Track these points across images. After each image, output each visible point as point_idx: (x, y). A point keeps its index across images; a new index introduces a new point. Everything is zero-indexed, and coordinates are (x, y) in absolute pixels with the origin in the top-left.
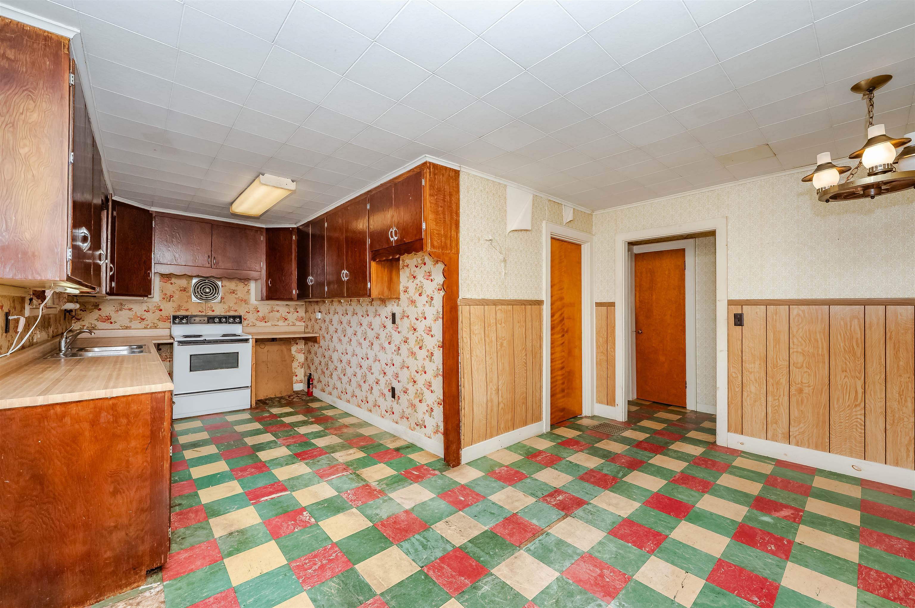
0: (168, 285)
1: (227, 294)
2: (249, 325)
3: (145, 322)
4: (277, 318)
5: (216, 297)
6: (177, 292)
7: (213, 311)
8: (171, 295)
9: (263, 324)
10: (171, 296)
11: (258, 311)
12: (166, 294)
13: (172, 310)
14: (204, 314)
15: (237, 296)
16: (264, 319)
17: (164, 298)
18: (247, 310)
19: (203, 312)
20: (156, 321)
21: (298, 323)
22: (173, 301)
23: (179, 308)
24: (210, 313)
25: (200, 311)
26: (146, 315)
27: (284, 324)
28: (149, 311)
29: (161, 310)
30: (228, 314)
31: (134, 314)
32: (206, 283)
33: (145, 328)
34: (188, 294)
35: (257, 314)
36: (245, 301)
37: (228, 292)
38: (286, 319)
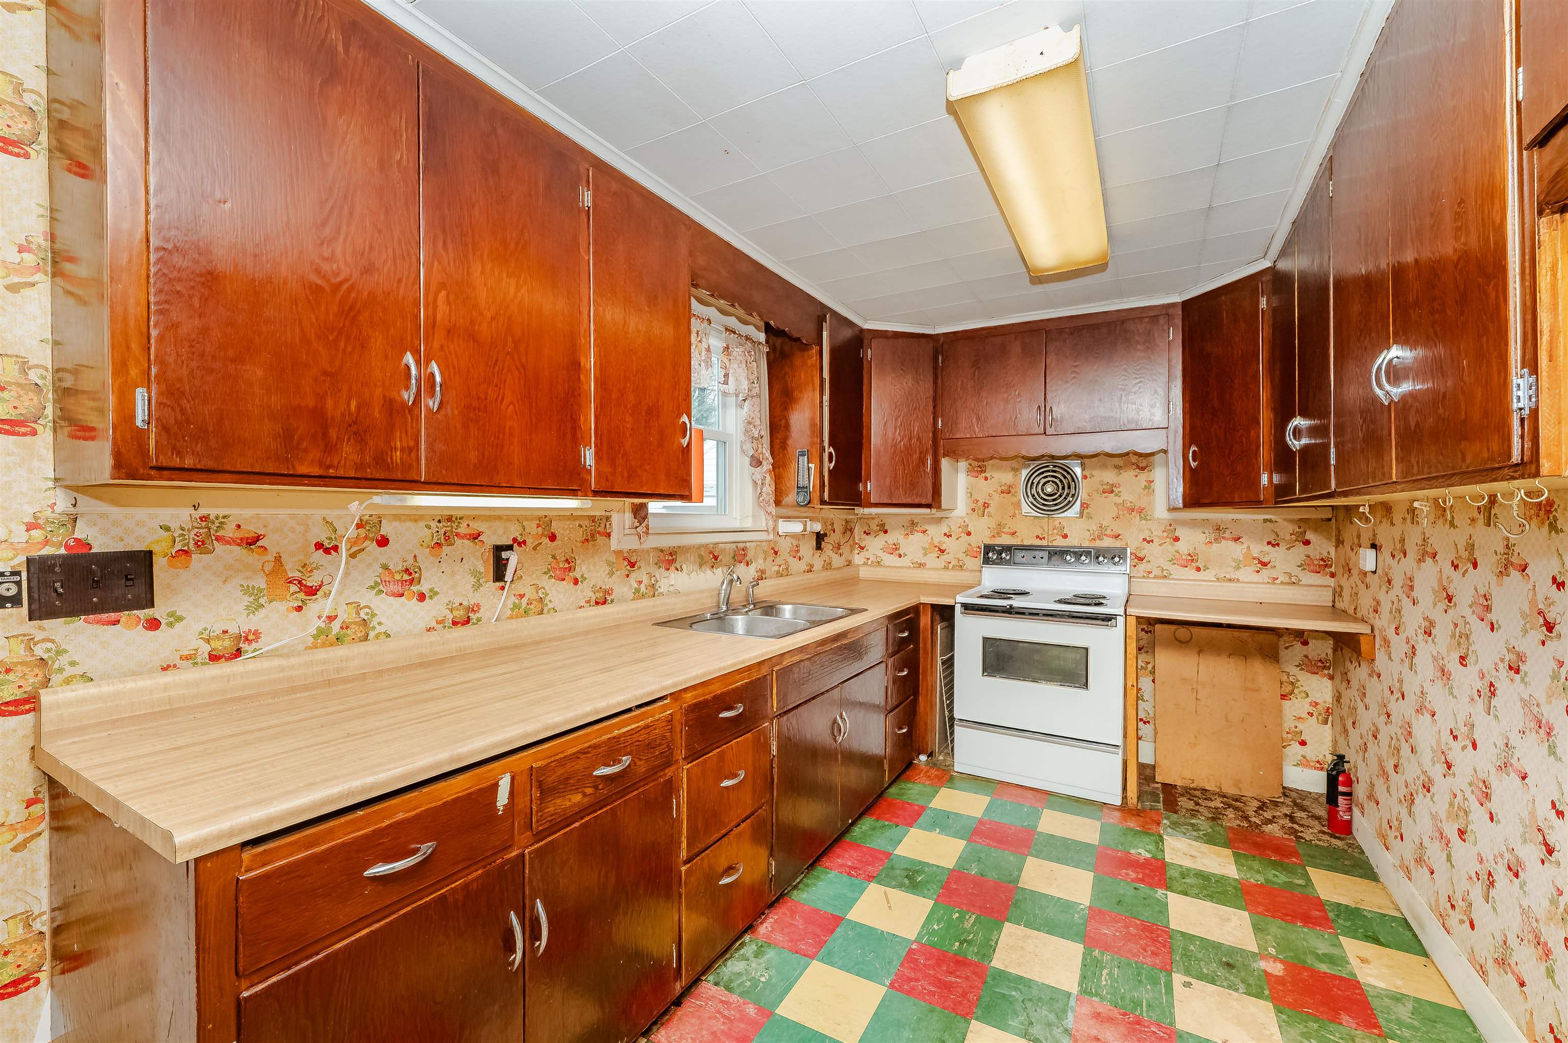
0: (980, 481)
1: (1095, 495)
2: (1152, 575)
3: (945, 557)
4: (1234, 560)
5: (1069, 502)
6: (996, 496)
7: (1065, 536)
8: (985, 503)
9: (1190, 573)
10: (986, 505)
11: (1177, 539)
12: (977, 501)
13: (988, 533)
14: (1044, 543)
15: (1119, 500)
16: (1191, 560)
17: (973, 510)
18: (1146, 534)
19: (1044, 538)
20: (962, 556)
21: (1309, 578)
22: (990, 516)
23: (999, 529)
24: (1060, 542)
25: (1037, 537)
26: (948, 544)
27: (1256, 577)
28: (951, 536)
29: (969, 534)
30: (1098, 544)
31: (929, 541)
32: (1048, 471)
33: (946, 568)
34: (1014, 499)
35: (1173, 545)
36: (1141, 511)
37: (1097, 490)
38: (1265, 564)
